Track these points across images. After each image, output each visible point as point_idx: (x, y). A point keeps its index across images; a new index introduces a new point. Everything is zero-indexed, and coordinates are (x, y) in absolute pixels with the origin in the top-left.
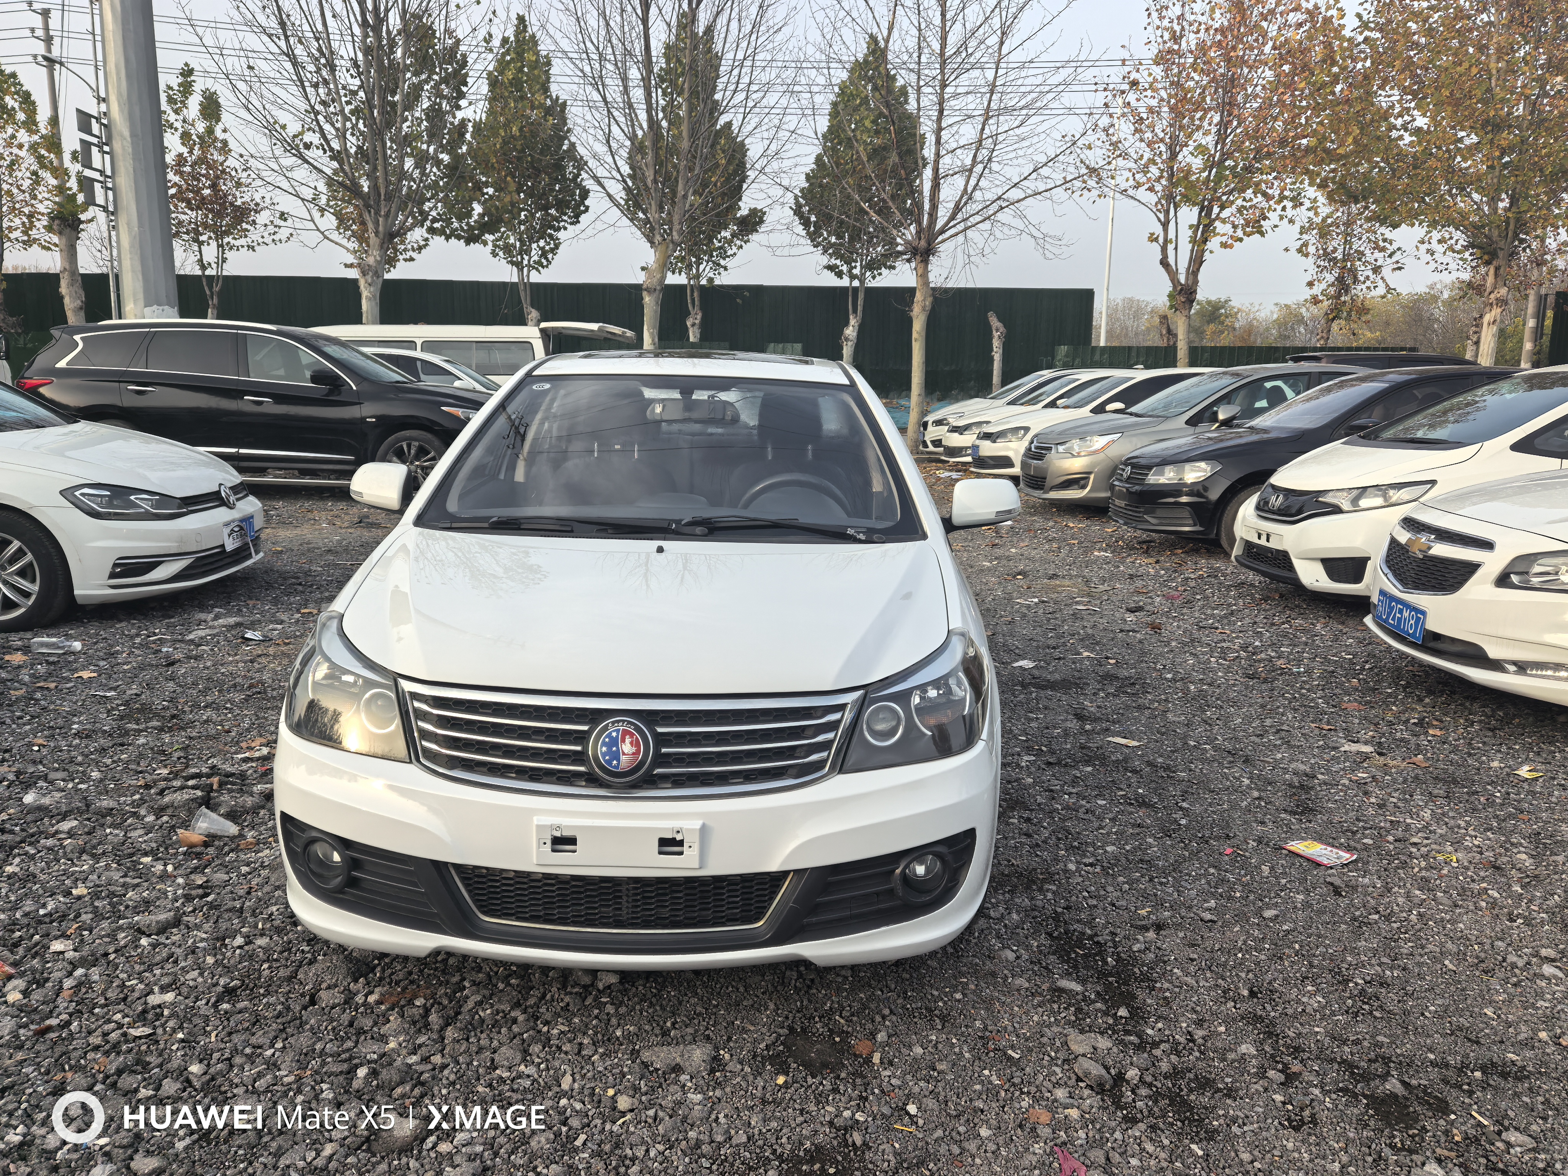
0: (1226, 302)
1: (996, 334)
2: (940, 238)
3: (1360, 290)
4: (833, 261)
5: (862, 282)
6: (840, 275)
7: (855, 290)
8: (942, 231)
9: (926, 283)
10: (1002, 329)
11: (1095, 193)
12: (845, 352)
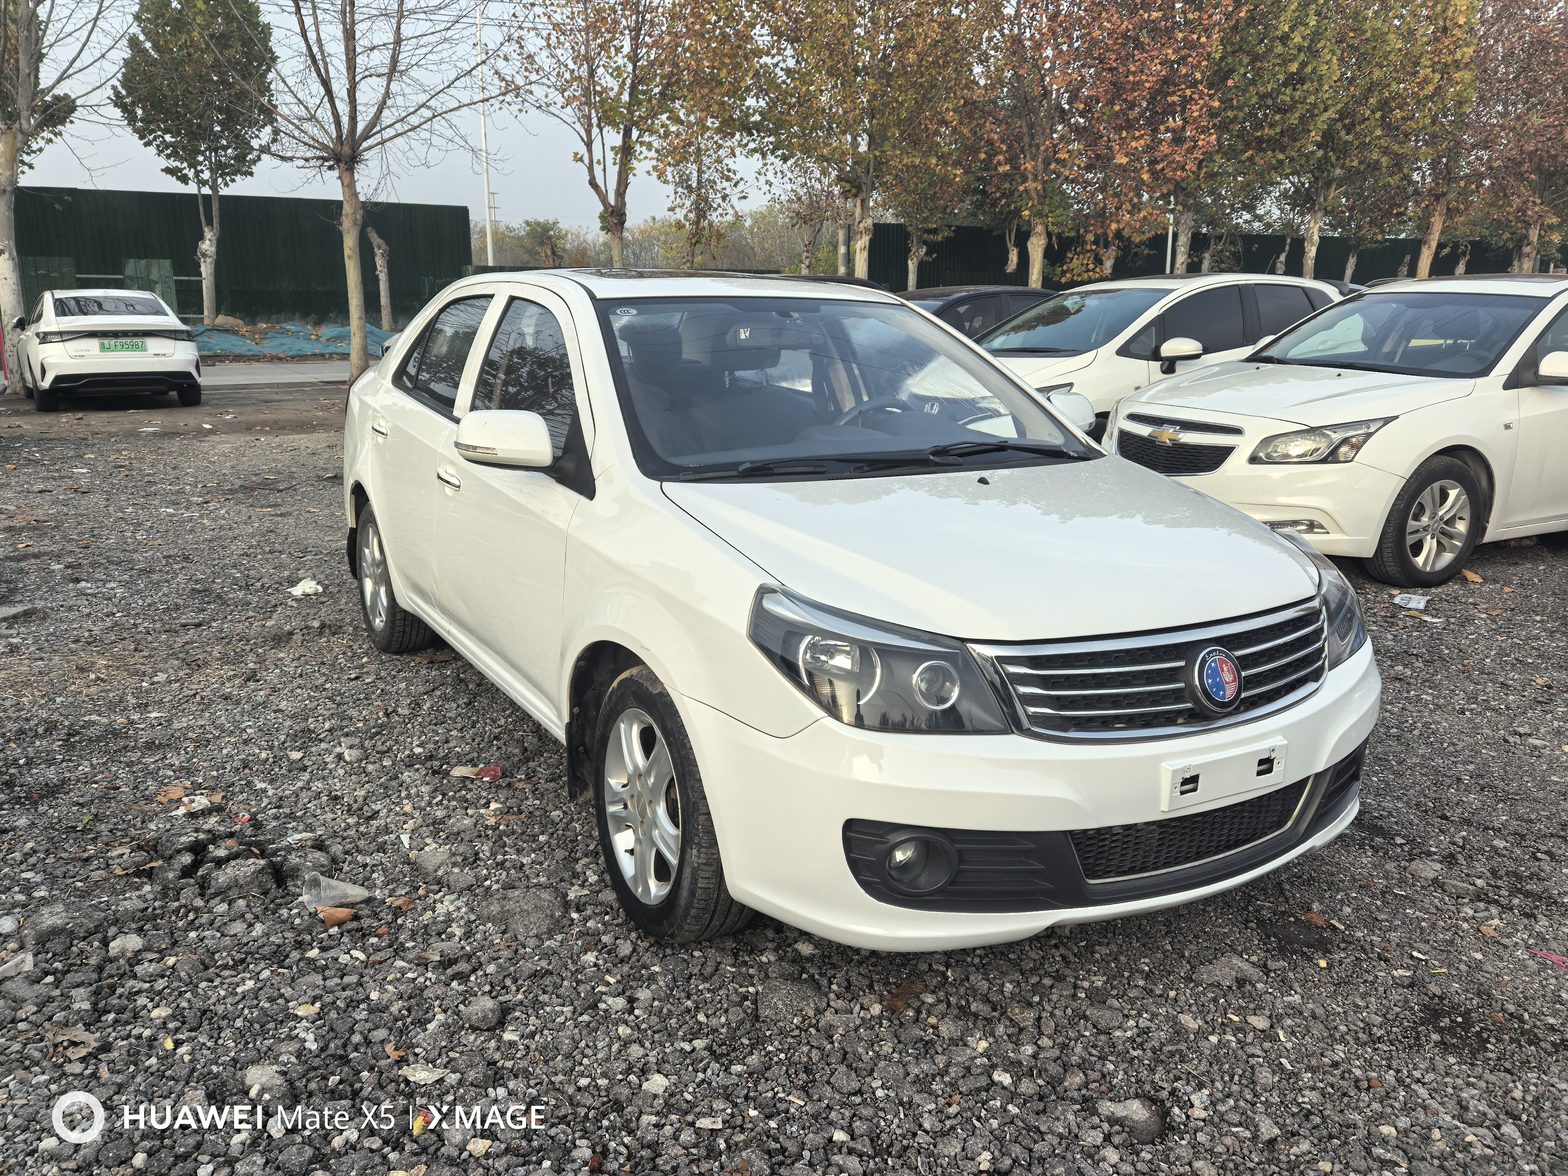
0: (555, 223)
1: (378, 252)
2: (365, 145)
3: (714, 217)
4: (174, 163)
5: (215, 187)
6: (184, 179)
7: (206, 198)
8: (366, 136)
9: (355, 195)
10: (384, 246)
11: (515, 108)
12: (203, 269)
